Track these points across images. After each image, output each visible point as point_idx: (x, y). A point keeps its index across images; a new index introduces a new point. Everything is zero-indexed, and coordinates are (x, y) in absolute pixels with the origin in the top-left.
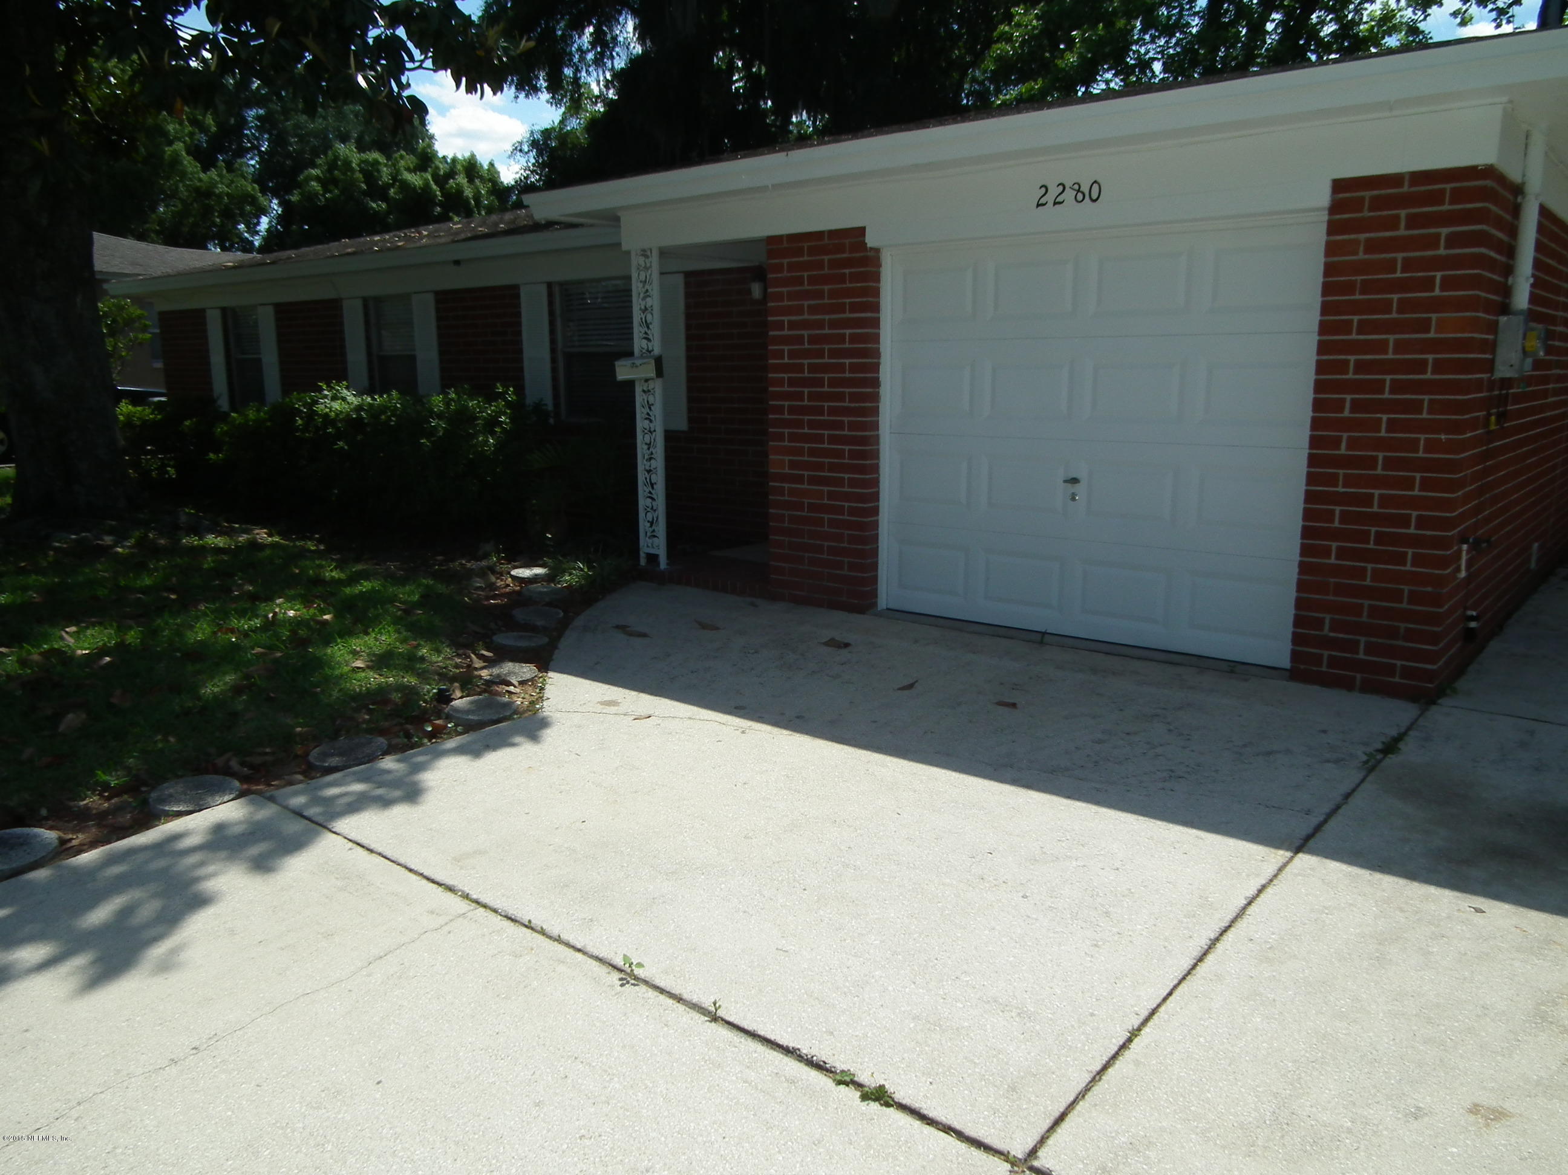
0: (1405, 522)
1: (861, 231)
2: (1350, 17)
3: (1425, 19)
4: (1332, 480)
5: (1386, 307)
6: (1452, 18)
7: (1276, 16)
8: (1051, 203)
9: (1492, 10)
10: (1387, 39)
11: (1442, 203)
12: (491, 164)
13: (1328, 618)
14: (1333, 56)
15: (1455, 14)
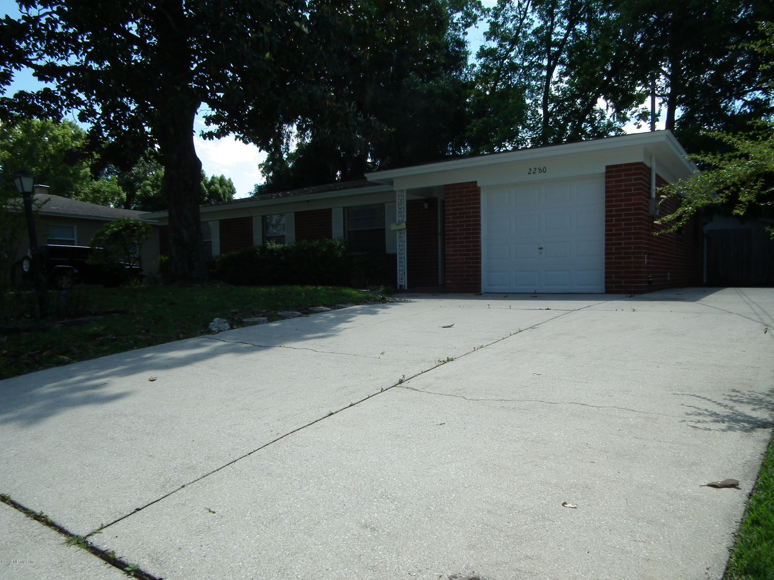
0: (630, 248)
1: (476, 182)
2: (596, 125)
3: (624, 126)
4: (612, 240)
5: (621, 196)
6: (634, 126)
7: (570, 124)
8: (532, 173)
9: (648, 123)
10: (610, 133)
11: (632, 171)
12: (230, 179)
13: (613, 276)
14: (591, 139)
15: (635, 124)
